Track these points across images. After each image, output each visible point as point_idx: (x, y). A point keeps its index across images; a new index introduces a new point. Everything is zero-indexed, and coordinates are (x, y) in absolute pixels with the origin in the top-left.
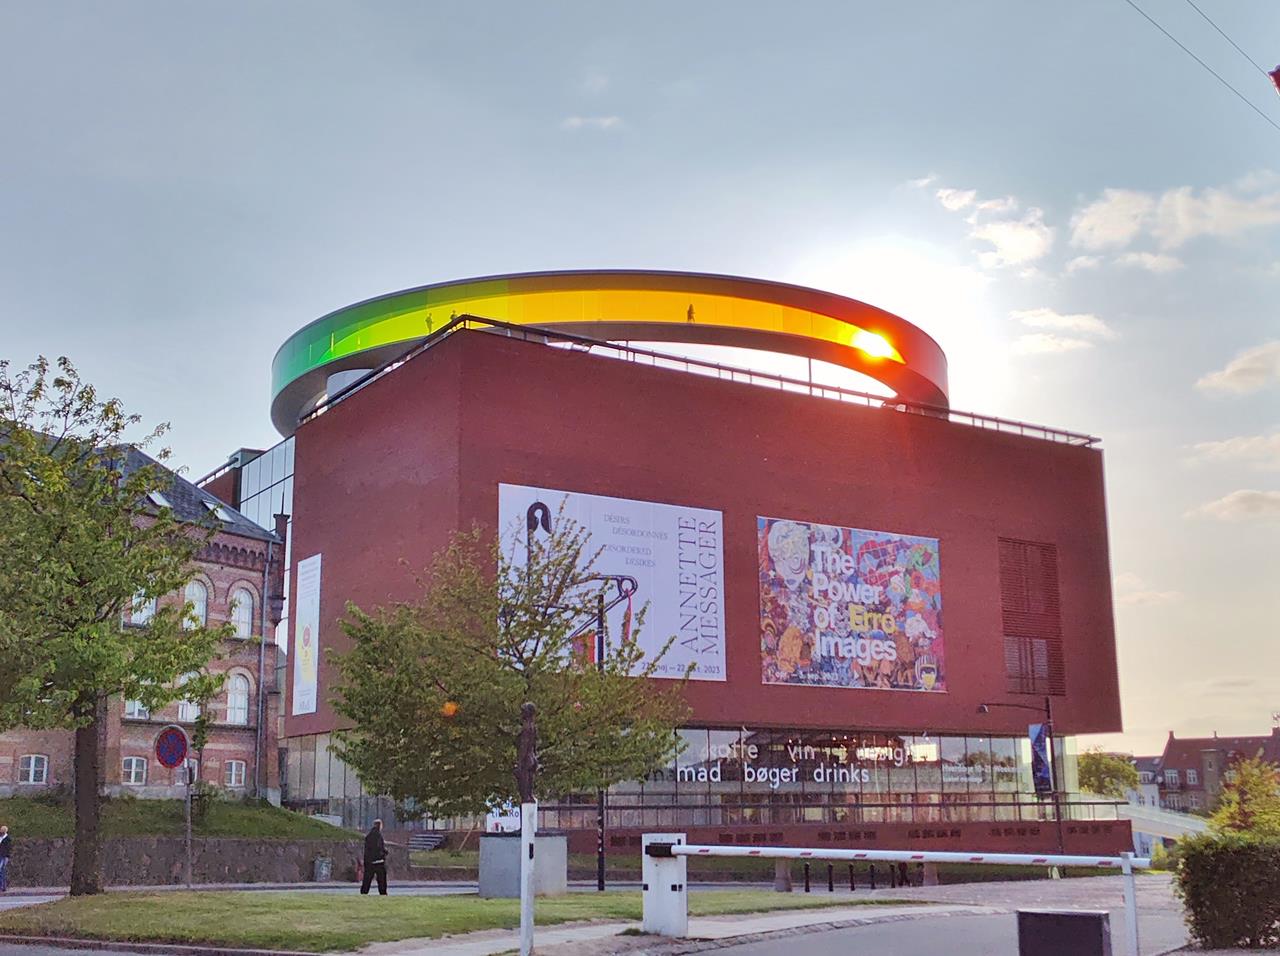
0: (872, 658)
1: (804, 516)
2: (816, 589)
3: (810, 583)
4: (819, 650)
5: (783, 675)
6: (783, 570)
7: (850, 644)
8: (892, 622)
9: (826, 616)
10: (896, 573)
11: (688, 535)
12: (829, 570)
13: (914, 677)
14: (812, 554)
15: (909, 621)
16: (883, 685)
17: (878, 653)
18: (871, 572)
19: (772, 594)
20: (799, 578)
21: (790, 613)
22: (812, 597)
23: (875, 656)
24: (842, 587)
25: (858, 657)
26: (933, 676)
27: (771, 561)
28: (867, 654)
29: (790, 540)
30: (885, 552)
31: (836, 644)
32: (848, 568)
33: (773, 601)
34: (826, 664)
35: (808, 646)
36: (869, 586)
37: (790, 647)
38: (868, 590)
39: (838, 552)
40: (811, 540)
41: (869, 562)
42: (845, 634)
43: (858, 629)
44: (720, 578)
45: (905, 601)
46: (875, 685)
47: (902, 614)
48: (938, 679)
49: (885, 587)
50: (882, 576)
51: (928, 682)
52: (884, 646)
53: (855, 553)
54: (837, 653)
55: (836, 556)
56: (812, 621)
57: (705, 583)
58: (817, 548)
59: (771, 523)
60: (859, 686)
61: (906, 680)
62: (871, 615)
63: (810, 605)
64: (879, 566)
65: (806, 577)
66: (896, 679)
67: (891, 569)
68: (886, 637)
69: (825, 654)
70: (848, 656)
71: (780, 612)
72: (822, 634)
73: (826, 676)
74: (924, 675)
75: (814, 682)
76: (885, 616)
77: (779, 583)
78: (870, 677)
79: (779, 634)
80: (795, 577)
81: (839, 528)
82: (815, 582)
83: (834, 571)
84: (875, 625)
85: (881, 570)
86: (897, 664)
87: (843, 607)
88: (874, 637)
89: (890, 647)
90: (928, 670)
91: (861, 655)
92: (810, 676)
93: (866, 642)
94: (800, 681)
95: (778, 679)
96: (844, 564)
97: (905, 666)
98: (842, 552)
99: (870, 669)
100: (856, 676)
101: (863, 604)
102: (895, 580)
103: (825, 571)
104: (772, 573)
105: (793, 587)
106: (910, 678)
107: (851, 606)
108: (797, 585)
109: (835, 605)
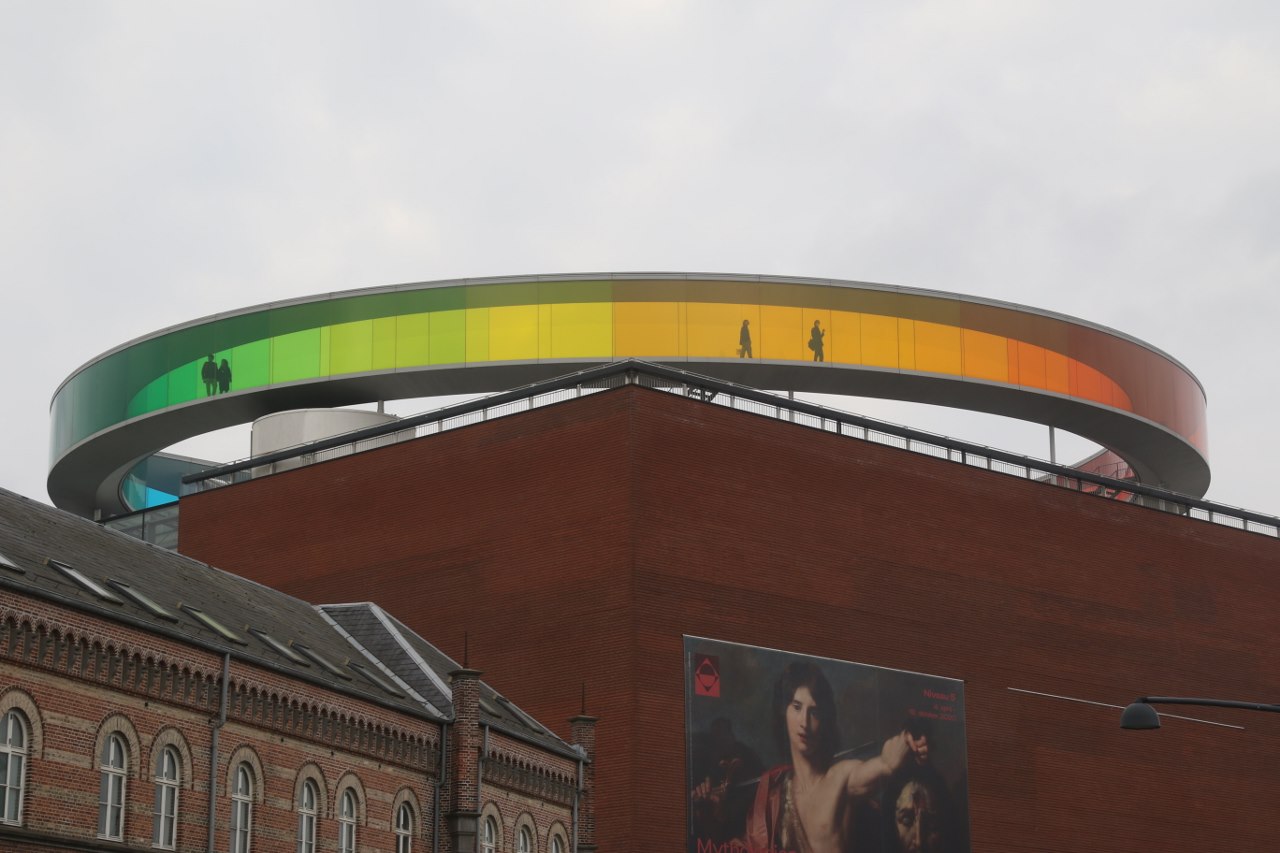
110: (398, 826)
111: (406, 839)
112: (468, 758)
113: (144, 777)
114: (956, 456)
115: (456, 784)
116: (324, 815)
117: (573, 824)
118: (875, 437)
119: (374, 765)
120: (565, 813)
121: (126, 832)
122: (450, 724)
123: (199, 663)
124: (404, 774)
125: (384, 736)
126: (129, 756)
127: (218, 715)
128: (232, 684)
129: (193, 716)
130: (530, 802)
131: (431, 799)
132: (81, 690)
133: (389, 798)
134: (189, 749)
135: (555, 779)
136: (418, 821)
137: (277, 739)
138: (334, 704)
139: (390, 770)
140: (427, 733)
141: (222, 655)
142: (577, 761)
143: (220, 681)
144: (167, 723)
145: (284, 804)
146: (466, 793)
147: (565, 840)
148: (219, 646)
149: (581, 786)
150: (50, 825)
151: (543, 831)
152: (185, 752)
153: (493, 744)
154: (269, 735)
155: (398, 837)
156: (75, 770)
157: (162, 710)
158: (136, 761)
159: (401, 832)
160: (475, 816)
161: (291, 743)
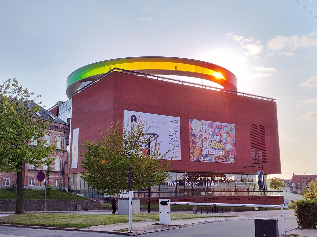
0: (218, 154)
1: (200, 119)
2: (203, 137)
3: (202, 135)
4: (204, 152)
5: (195, 159)
6: (195, 132)
7: (212, 151)
8: (223, 145)
9: (206, 144)
10: (224, 133)
11: (171, 123)
14: (202, 128)
15: (227, 145)
16: (220, 161)
18: (217, 133)
19: (193, 138)
20: (199, 134)
21: (197, 143)
22: (203, 139)
24: (210, 136)
26: (233, 159)
27: (192, 130)
29: (197, 124)
30: (221, 128)
31: (209, 151)
32: (212, 132)
33: (193, 140)
34: (206, 156)
35: (201, 151)
37: (197, 152)
38: (217, 137)
39: (209, 128)
40: (202, 125)
41: (217, 130)
42: (211, 148)
43: (214, 147)
44: (179, 134)
45: (226, 140)
46: (218, 161)
47: (225, 143)
49: (221, 136)
50: (220, 134)
51: (232, 160)
52: (221, 151)
53: (213, 128)
54: (209, 153)
56: (202, 145)
57: (175, 135)
58: (204, 127)
59: (192, 120)
60: (214, 161)
61: (226, 160)
62: (217, 143)
63: (202, 141)
66: (224, 160)
67: (222, 132)
68: (221, 149)
69: (206, 154)
70: (212, 154)
71: (194, 143)
72: (205, 148)
73: (206, 159)
75: (203, 161)
76: (221, 144)
77: (194, 135)
78: (217, 159)
79: (194, 148)
80: (198, 134)
81: (209, 122)
82: (203, 135)
83: (208, 132)
84: (219, 146)
85: (220, 132)
86: (224, 156)
87: (210, 142)
88: (218, 149)
89: (222, 152)
90: (232, 158)
91: (215, 153)
92: (202, 159)
93: (216, 150)
94: (199, 160)
96: (211, 131)
97: (226, 156)
99: (217, 157)
100: (214, 159)
101: (215, 141)
103: (206, 133)
104: (192, 133)
105: (198, 137)
107: (212, 141)
109: (208, 141)
142: (65, 125)
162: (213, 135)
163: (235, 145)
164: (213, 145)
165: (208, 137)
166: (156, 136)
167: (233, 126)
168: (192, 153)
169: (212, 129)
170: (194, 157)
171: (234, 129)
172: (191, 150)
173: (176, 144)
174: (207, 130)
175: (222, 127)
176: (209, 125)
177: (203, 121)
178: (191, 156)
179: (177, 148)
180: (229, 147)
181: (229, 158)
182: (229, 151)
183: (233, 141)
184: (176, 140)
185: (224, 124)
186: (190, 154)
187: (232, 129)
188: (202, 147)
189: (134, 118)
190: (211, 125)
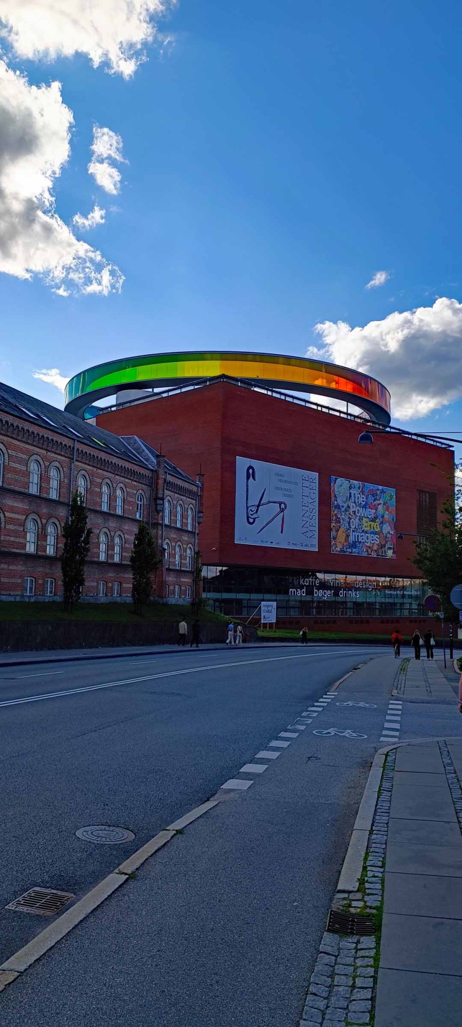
0: (370, 543)
1: (348, 477)
2: (352, 510)
3: (349, 507)
4: (351, 539)
5: (338, 549)
6: (340, 501)
7: (363, 536)
8: (378, 526)
9: (355, 522)
10: (380, 504)
11: (306, 484)
12: (356, 502)
13: (385, 551)
14: (350, 493)
15: (384, 526)
16: (374, 555)
17: (373, 540)
18: (371, 503)
19: (335, 513)
20: (345, 505)
21: (342, 521)
22: (350, 514)
23: (372, 542)
24: (361, 510)
25: (366, 542)
26: (392, 551)
27: (335, 496)
28: (369, 541)
29: (342, 487)
30: (377, 495)
31: (358, 536)
32: (363, 501)
33: (336, 515)
34: (354, 545)
35: (348, 536)
36: (370, 510)
37: (341, 536)
38: (370, 512)
39: (360, 494)
40: (350, 488)
41: (371, 499)
42: (361, 531)
43: (366, 529)
44: (317, 504)
45: (383, 517)
46: (371, 554)
47: (382, 523)
48: (393, 553)
49: (376, 511)
50: (375, 505)
51: (390, 553)
52: (375, 537)
53: (366, 494)
54: (358, 540)
55: (359, 495)
56: (349, 525)
57: (311, 506)
58: (352, 492)
59: (336, 479)
60: (365, 554)
61: (382, 553)
62: (370, 523)
63: (349, 518)
64: (374, 501)
65: (348, 505)
66: (378, 552)
67: (378, 502)
68: (375, 533)
69: (354, 540)
70: (362, 541)
71: (338, 521)
72: (353, 531)
73: (354, 550)
74: (389, 551)
75: (350, 553)
76: (376, 523)
77: (338, 507)
78: (370, 551)
79: (337, 531)
80: (343, 504)
81: (360, 482)
82: (351, 507)
83: (358, 502)
84: (372, 528)
85: (375, 503)
86: (379, 546)
87: (361, 519)
88: (371, 533)
89: (377, 537)
90: (390, 548)
91: (367, 541)
92: (348, 550)
93: (369, 535)
94: (344, 552)
95: (336, 551)
96: (362, 499)
97: (383, 546)
98: (361, 494)
99: (370, 547)
100: (365, 550)
101: (368, 518)
102: (380, 507)
103: (355, 502)
104: (336, 502)
105: (343, 509)
106: (384, 552)
107: (364, 518)
108: (344, 508)
109: (358, 518)
110: (138, 501)
111: (141, 505)
112: (161, 482)
113: (46, 476)
114: (319, 408)
115: (157, 490)
116: (112, 495)
117: (196, 505)
118: (296, 401)
119: (130, 481)
120: (194, 501)
121: (40, 492)
122: (156, 471)
123: (65, 441)
124: (140, 485)
125: (134, 473)
126: (41, 468)
127: (73, 459)
128: (78, 450)
129: (64, 458)
130: (182, 497)
131: (149, 494)
132: (22, 445)
133: (135, 492)
134: (63, 469)
135: (191, 492)
136: (145, 500)
137: (95, 469)
138: (115, 460)
139: (135, 483)
140: (147, 473)
141: (74, 440)
142: (198, 486)
143: (74, 448)
144: (54, 459)
145: (97, 490)
146: (160, 492)
147: (194, 509)
148: (74, 437)
149: (199, 494)
150: (12, 487)
151: (186, 506)
152: (61, 469)
153: (169, 478)
154: (92, 468)
155: (138, 504)
156: (21, 470)
157: (53, 455)
158: (43, 470)
159: (139, 503)
160: (163, 499)
161: (100, 471)
162: (365, 507)
163: (396, 526)
164: (364, 526)
165: (358, 510)
166: (283, 506)
167: (392, 491)
168: (335, 538)
169: (364, 496)
170: (337, 547)
171: (394, 496)
172: (333, 533)
173: (312, 521)
174: (357, 497)
175: (378, 492)
176: (359, 488)
177: (351, 481)
178: (332, 544)
179: (313, 529)
180: (387, 529)
181: (387, 547)
182: (386, 537)
183: (393, 519)
184: (312, 514)
185: (380, 487)
186: (332, 540)
187: (391, 497)
188: (348, 529)
189: (251, 471)
190: (362, 489)
